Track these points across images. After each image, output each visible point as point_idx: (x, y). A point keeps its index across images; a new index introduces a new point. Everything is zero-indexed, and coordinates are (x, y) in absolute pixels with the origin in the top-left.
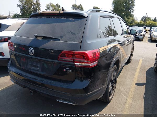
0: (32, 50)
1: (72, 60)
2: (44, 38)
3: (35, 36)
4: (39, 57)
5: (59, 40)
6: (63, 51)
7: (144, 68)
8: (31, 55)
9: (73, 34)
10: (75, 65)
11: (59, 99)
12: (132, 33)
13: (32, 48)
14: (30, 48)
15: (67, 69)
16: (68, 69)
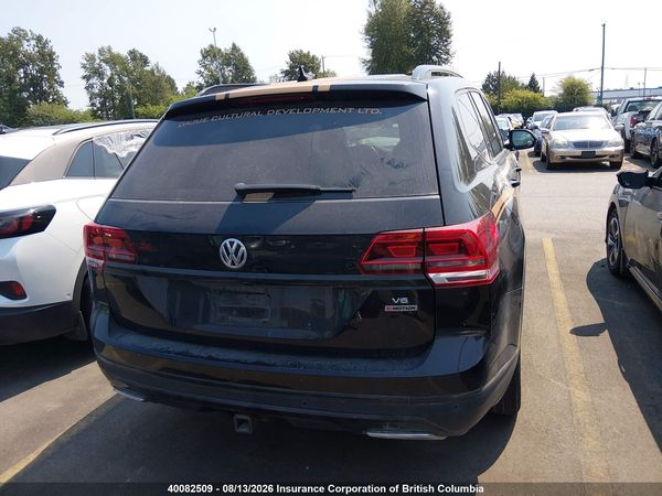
0: (239, 246)
1: (419, 266)
2: (281, 194)
3: (237, 191)
4: (271, 272)
5: (347, 194)
6: (378, 234)
7: (572, 268)
8: (231, 270)
9: (396, 167)
10: (430, 280)
11: (378, 426)
12: (516, 144)
13: (236, 241)
14: (227, 241)
15: (399, 304)
16: (404, 300)
